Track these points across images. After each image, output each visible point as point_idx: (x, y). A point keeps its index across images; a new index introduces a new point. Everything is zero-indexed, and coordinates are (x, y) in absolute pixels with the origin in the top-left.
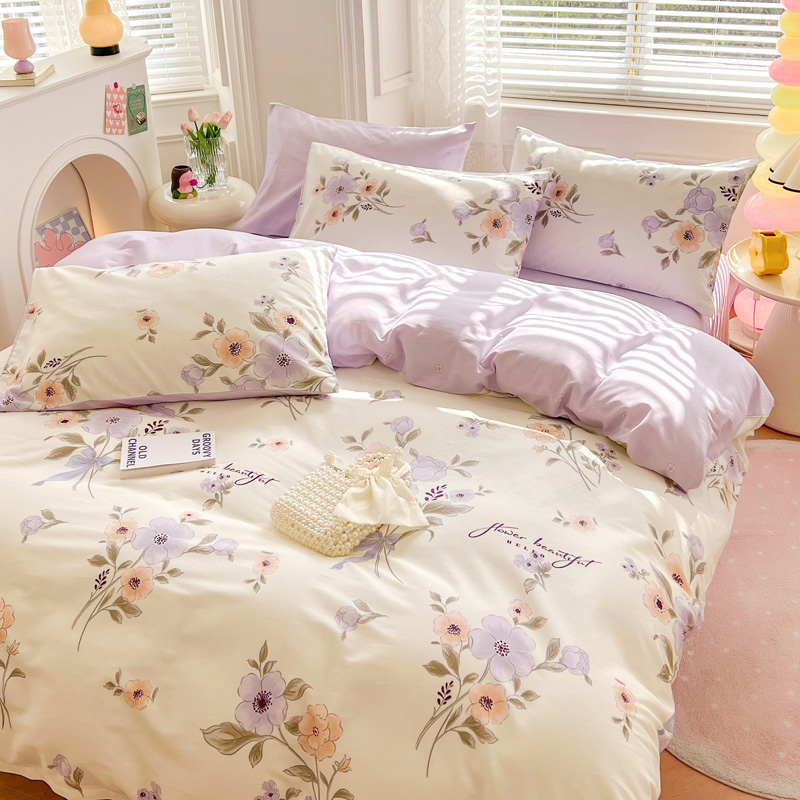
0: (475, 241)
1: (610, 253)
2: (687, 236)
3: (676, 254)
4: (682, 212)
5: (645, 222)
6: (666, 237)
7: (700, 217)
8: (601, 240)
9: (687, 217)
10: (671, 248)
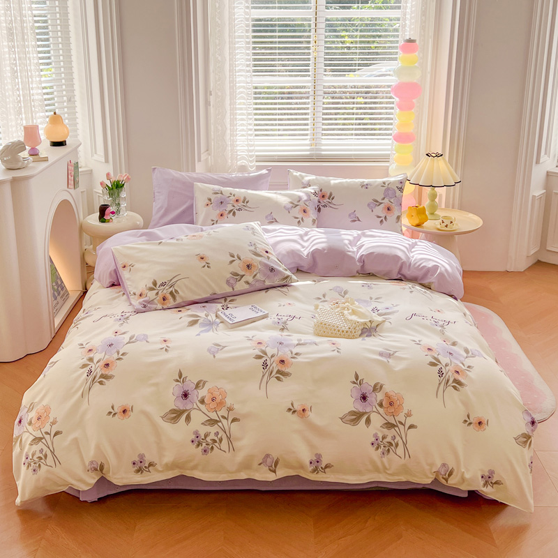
0: (298, 220)
1: (355, 221)
2: (388, 209)
3: (385, 217)
4: (384, 199)
5: (369, 205)
6: (379, 210)
7: (392, 200)
8: (350, 215)
9: (386, 201)
10: (383, 215)
